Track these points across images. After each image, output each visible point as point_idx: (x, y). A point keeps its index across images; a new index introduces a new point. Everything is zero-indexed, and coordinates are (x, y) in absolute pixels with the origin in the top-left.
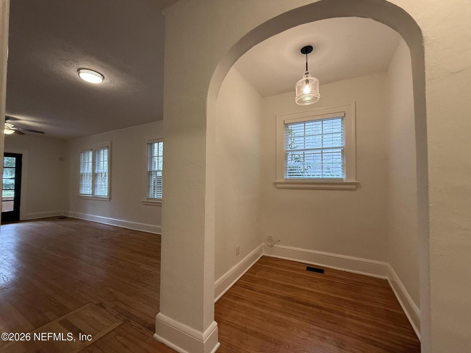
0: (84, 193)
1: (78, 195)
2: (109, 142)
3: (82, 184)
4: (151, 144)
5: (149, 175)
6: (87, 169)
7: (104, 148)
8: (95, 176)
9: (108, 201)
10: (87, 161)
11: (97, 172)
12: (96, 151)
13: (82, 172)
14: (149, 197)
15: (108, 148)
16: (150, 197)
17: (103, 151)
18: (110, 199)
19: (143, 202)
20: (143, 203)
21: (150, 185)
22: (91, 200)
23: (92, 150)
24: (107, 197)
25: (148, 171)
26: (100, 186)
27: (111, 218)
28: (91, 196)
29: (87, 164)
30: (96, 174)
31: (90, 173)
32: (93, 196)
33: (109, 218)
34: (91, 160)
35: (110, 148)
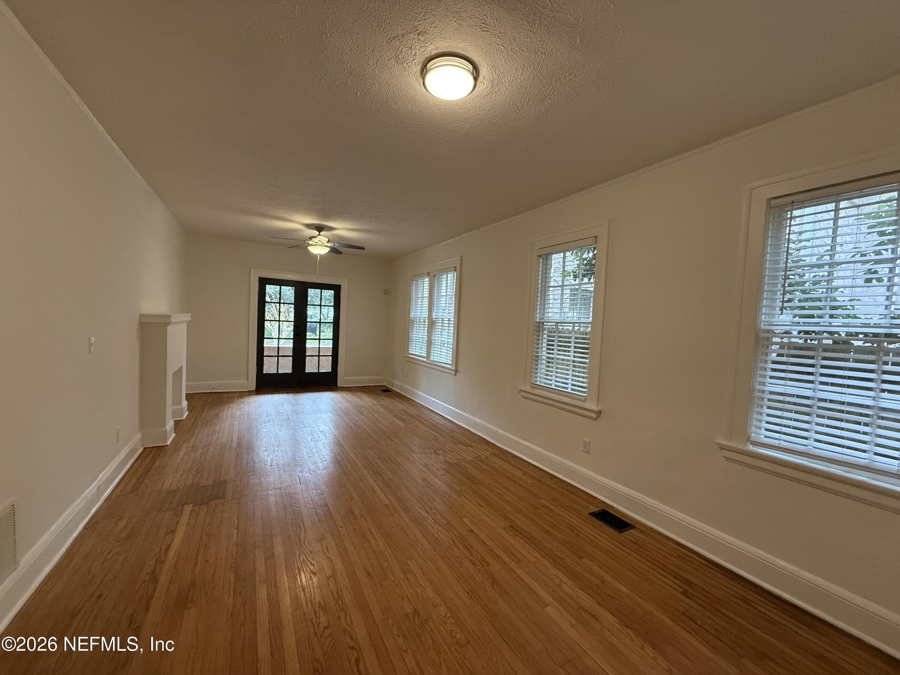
0: (414, 353)
1: (406, 355)
2: (457, 258)
3: (413, 337)
4: (546, 257)
5: (539, 331)
6: (421, 309)
7: (447, 270)
8: (432, 323)
9: (452, 374)
10: (420, 296)
11: (436, 316)
12: (434, 276)
13: (412, 315)
14: (536, 381)
15: (455, 270)
16: (538, 383)
17: (445, 276)
18: (456, 371)
19: (522, 391)
20: (522, 393)
21: (540, 354)
22: (425, 366)
23: (428, 274)
24: (450, 366)
25: (536, 322)
26: (439, 344)
27: (456, 408)
28: (425, 360)
29: (420, 301)
30: (434, 320)
31: (425, 318)
32: (428, 361)
33: (454, 407)
34: (426, 294)
35: (458, 268)
